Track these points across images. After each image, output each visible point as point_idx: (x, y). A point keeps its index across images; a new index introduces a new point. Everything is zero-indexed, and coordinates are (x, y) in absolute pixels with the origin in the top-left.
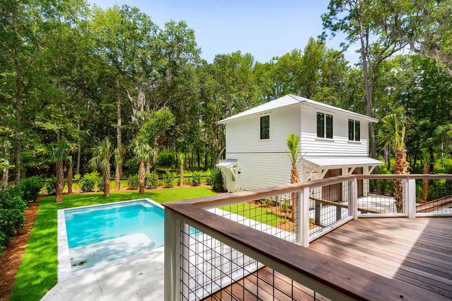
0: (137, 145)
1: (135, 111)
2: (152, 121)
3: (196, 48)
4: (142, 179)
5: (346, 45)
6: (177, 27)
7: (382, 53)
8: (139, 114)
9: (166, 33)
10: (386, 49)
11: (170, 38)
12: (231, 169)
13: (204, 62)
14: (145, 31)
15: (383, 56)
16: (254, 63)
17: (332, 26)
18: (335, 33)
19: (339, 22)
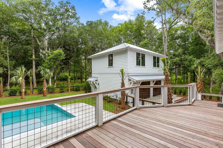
0: (42, 70)
1: (41, 51)
2: (51, 56)
3: (77, 16)
4: (45, 88)
5: (154, 18)
6: (65, 4)
7: (172, 23)
8: (44, 52)
9: (59, 7)
10: (174, 21)
11: (61, 10)
12: (94, 82)
13: (83, 24)
14: (47, 5)
15: (173, 24)
16: (109, 26)
17: (148, 8)
18: (149, 12)
19: (151, 6)
